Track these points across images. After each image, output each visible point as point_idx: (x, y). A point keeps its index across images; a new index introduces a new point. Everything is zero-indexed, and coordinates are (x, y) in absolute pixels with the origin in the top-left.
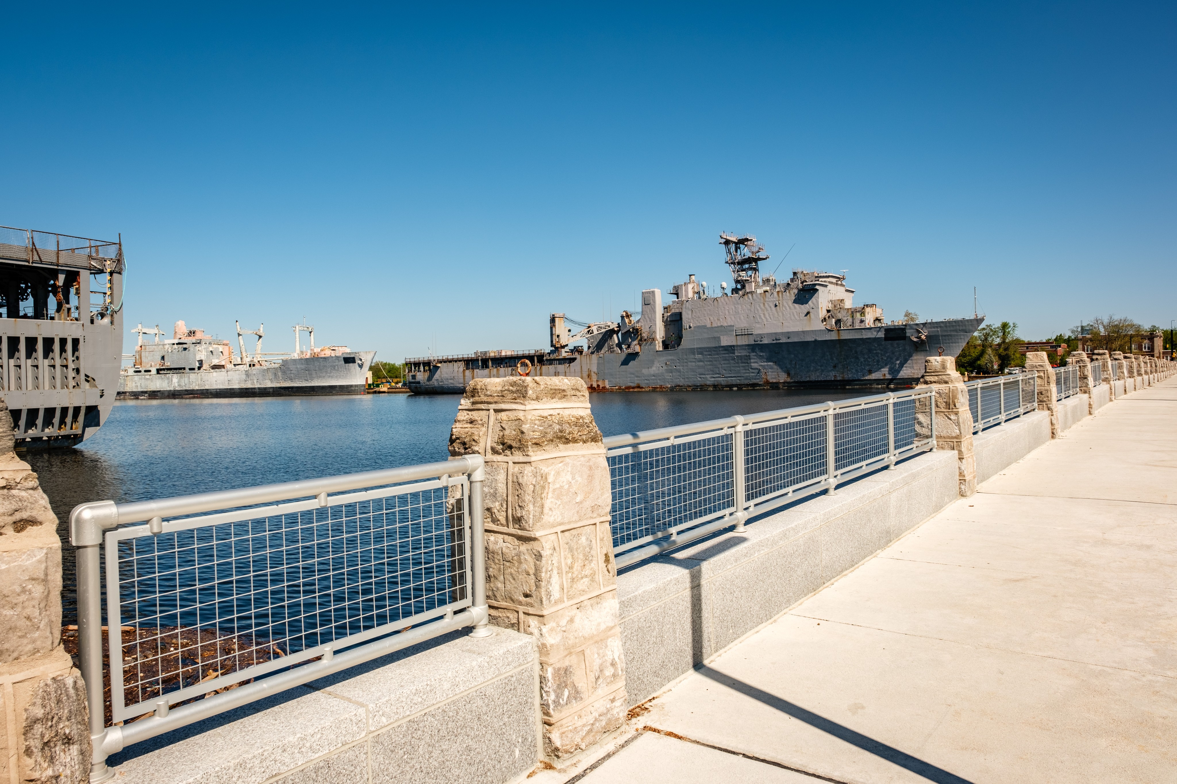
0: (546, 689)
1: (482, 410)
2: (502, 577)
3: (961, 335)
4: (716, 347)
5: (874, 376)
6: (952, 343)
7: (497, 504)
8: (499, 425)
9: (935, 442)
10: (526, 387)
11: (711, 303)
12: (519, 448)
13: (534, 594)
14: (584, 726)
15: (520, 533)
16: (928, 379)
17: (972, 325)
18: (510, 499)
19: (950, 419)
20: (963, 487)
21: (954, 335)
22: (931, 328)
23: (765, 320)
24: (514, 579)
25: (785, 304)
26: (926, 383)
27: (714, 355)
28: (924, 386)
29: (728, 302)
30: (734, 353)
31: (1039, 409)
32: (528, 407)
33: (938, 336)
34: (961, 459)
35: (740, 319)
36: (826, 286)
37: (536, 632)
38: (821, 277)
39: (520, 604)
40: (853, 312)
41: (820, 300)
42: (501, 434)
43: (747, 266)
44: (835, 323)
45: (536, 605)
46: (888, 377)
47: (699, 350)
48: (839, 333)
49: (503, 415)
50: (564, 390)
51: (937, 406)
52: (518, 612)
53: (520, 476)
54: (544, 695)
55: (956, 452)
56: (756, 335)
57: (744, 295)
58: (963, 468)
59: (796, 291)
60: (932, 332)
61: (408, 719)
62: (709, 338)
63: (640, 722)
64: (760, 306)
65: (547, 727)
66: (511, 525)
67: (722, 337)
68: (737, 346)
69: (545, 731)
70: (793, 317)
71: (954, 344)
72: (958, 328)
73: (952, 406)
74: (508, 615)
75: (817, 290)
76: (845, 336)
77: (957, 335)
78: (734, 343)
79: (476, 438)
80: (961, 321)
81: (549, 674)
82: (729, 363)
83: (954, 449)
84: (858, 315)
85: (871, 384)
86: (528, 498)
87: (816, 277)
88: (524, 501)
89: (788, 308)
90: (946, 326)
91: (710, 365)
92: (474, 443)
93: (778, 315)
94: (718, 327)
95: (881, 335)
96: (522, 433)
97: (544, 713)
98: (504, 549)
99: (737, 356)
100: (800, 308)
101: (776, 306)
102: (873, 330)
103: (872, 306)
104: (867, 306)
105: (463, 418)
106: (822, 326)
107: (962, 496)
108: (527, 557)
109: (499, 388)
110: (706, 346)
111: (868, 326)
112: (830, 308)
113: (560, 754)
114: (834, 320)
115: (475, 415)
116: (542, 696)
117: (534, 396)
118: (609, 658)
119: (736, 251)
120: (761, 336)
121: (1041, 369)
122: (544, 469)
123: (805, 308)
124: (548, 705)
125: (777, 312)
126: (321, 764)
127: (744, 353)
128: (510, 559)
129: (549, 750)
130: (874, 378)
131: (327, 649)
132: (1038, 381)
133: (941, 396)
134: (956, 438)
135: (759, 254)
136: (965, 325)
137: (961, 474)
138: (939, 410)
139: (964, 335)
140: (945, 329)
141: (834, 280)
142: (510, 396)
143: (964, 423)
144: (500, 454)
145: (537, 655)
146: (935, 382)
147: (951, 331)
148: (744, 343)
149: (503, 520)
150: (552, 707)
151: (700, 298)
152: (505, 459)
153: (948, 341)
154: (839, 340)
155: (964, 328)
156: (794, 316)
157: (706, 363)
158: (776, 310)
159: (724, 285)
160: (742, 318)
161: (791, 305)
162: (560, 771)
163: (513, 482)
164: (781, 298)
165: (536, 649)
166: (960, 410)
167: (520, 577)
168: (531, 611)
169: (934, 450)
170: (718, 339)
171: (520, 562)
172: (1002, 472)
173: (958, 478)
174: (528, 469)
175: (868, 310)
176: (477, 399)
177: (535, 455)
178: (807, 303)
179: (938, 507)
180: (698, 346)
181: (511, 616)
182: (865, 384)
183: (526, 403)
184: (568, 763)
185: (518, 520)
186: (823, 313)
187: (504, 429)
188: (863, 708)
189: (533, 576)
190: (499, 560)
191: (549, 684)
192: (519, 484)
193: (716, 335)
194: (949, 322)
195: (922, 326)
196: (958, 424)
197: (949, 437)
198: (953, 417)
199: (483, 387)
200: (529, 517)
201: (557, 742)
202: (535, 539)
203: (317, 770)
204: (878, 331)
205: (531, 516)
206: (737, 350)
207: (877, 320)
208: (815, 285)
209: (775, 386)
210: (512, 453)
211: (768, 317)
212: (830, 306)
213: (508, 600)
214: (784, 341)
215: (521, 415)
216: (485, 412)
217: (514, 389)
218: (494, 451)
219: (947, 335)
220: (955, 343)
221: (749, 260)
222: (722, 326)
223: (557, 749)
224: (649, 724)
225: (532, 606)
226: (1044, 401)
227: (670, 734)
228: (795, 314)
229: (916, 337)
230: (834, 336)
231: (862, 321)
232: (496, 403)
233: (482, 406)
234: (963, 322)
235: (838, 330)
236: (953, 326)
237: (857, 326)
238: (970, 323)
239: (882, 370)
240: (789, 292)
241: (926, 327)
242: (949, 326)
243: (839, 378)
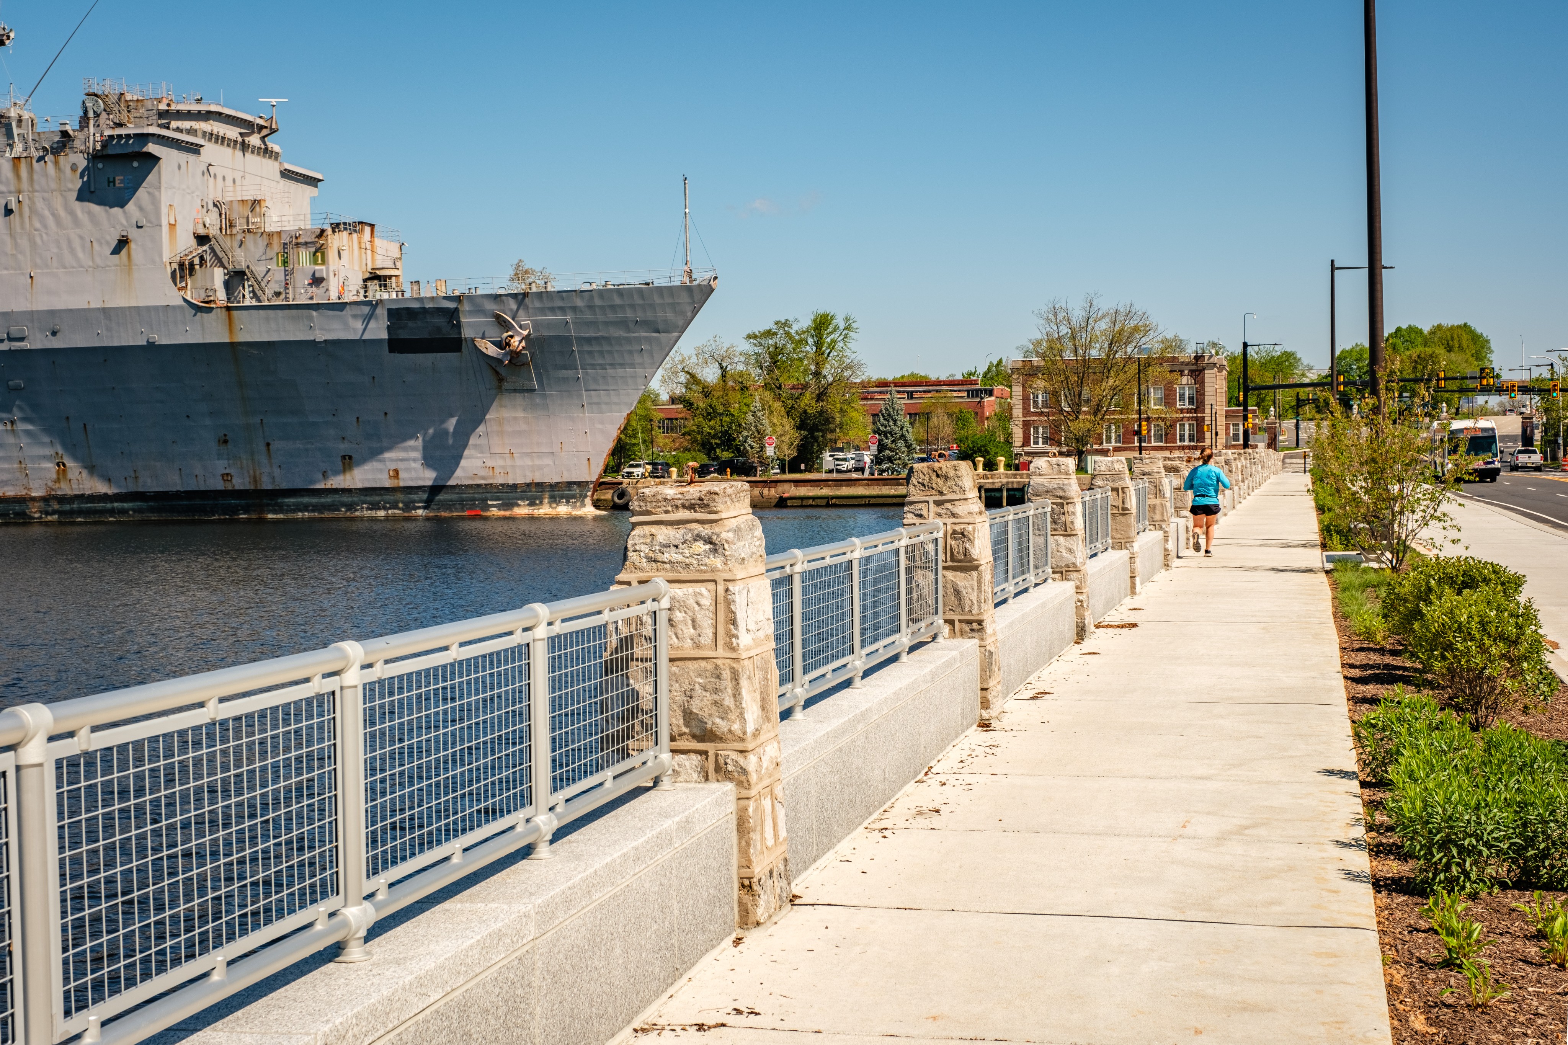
3: (638, 340)
5: (361, 477)
6: (613, 365)
17: (674, 306)
21: (619, 339)
22: (542, 311)
25: (40, 205)
33: (567, 340)
36: (194, 149)
38: (176, 115)
40: (287, 247)
41: (169, 199)
44: (227, 285)
46: (413, 479)
48: (230, 318)
59: (86, 159)
60: (550, 325)
70: (69, 256)
71: (620, 372)
72: (629, 313)
75: (158, 161)
76: (257, 331)
77: (629, 340)
80: (639, 291)
84: (304, 255)
85: (351, 507)
87: (156, 113)
89: (51, 221)
93: (16, 245)
95: (379, 330)
100: (96, 218)
101: (7, 211)
102: (348, 311)
103: (355, 228)
104: (336, 227)
106: (172, 294)
111: (334, 298)
112: (208, 230)
114: (219, 275)
123: (114, 222)
125: (12, 235)
130: (360, 485)
136: (652, 307)
139: (649, 340)
140: (588, 316)
141: (228, 130)
147: (607, 323)
153: (600, 361)
154: (233, 345)
155: (649, 315)
156: (72, 251)
158: (10, 227)
161: (65, 210)
164: (25, 185)
175: (337, 241)
178: (122, 204)
182: (333, 507)
186: (180, 247)
194: (602, 293)
195: (513, 306)
204: (368, 318)
207: (374, 277)
208: (150, 140)
212: (212, 223)
214: (39, 346)
219: (597, 340)
220: (622, 365)
228: (77, 244)
229: (494, 343)
230: (217, 332)
231: (317, 281)
234: (645, 295)
235: (228, 309)
236: (613, 307)
237: (301, 294)
238: (668, 300)
239: (387, 455)
240: (56, 163)
241: (527, 308)
242: (602, 307)
243: (240, 483)
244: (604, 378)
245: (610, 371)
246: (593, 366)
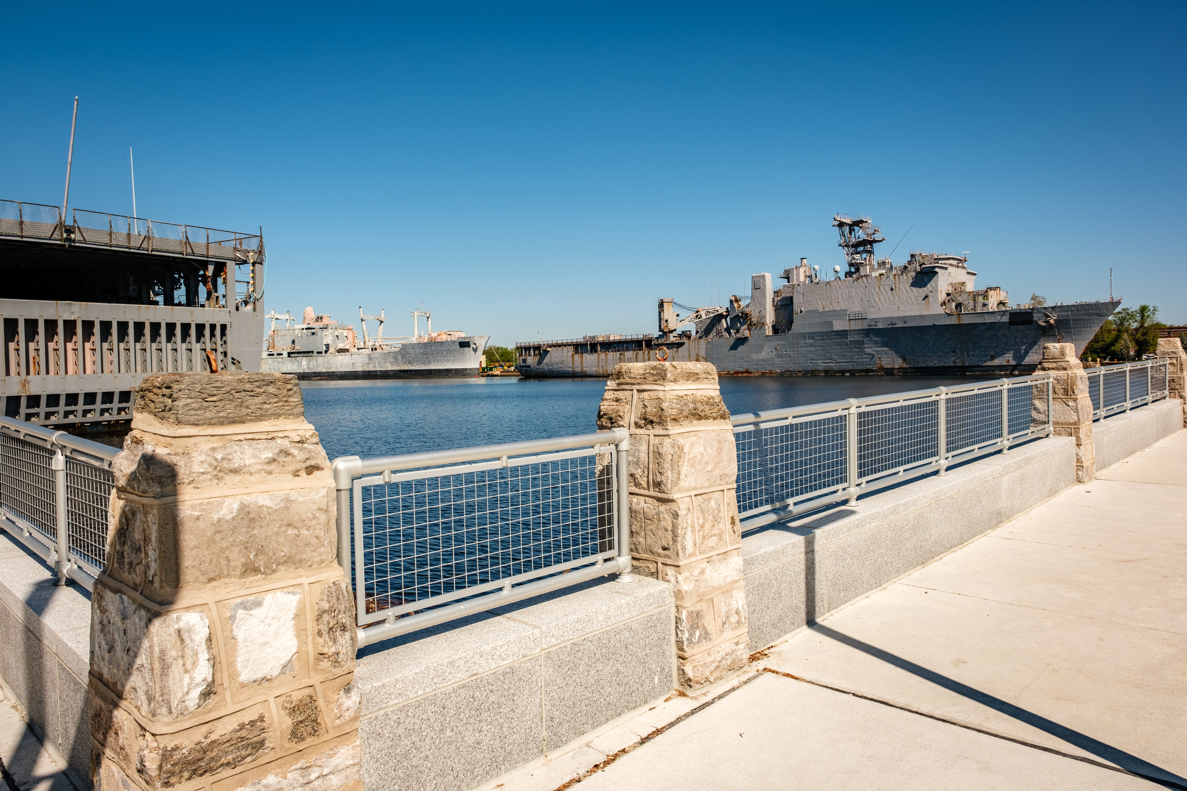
0: (681, 628)
1: (627, 390)
2: (643, 533)
3: (1093, 319)
4: (828, 332)
5: (997, 362)
6: (1084, 327)
7: (640, 470)
8: (642, 403)
9: (1052, 428)
10: (665, 370)
11: (824, 286)
12: (659, 423)
13: (671, 547)
14: (713, 662)
15: (659, 495)
16: (1046, 365)
17: (1107, 309)
18: (651, 466)
19: (1068, 406)
20: (1080, 473)
21: (1086, 319)
22: (1061, 311)
23: (880, 304)
24: (654, 535)
25: (902, 287)
26: (1044, 369)
27: (826, 339)
28: (1042, 373)
29: (841, 286)
30: (847, 338)
31: (1170, 397)
32: (667, 388)
33: (1068, 320)
34: (1079, 445)
35: (854, 303)
36: (946, 268)
37: (673, 579)
38: (941, 259)
39: (659, 555)
40: (975, 296)
41: (940, 283)
42: (644, 410)
43: (861, 249)
44: (956, 307)
45: (673, 556)
46: (1013, 363)
47: (811, 335)
48: (959, 317)
49: (645, 395)
50: (697, 374)
51: (1055, 392)
52: (657, 563)
53: (660, 447)
54: (679, 633)
55: (1073, 438)
56: (871, 319)
57: (858, 279)
58: (1080, 454)
59: (914, 274)
60: (1063, 316)
61: (572, 642)
62: (821, 323)
63: (761, 664)
64: (875, 290)
65: (682, 661)
66: (651, 488)
67: (834, 322)
68: (850, 330)
69: (679, 664)
70: (910, 301)
71: (1086, 329)
72: (1091, 311)
73: (1070, 393)
74: (648, 565)
75: (937, 273)
76: (965, 320)
77: (1090, 319)
78: (847, 328)
79: (621, 414)
80: (1095, 304)
81: (684, 615)
82: (842, 348)
83: (1071, 435)
84: (981, 298)
85: (993, 371)
86: (667, 465)
87: (936, 259)
88: (663, 468)
89: (905, 291)
90: (1078, 310)
91: (822, 350)
92: (619, 419)
93: (894, 299)
94: (830, 311)
95: (1006, 319)
96: (662, 410)
97: (679, 649)
98: (645, 509)
99: (850, 341)
100: (918, 291)
101: (892, 289)
102: (996, 314)
103: (995, 289)
104: (991, 289)
105: (609, 397)
106: (941, 310)
107: (1080, 482)
108: (666, 516)
109: (642, 372)
110: (818, 331)
111: (991, 310)
112: (950, 292)
113: (692, 684)
114: (954, 304)
115: (620, 395)
116: (677, 634)
117: (672, 379)
118: (734, 606)
119: (851, 234)
120: (876, 321)
121: (1174, 355)
122: (681, 441)
123: (923, 291)
124: (682, 642)
125: (893, 296)
126: (508, 670)
127: (857, 338)
128: (651, 518)
129: (683, 680)
130: (995, 364)
131: (507, 582)
132: (1170, 368)
133: (1059, 382)
134: (1074, 424)
135: (875, 236)
136: (1099, 309)
137: (1078, 460)
138: (1057, 396)
139: (1097, 319)
140: (1076, 313)
141: (955, 262)
142: (651, 378)
143: (1082, 409)
144: (642, 428)
145: (674, 599)
146: (1053, 369)
147: (1083, 315)
148: (858, 328)
149: (645, 485)
150: (685, 643)
151: (812, 281)
152: (647, 432)
153: (1079, 326)
154: (959, 324)
155: (1098, 311)
156: (911, 299)
157: (817, 348)
158: (892, 294)
159: (838, 268)
160: (856, 302)
161: (908, 289)
162: (692, 698)
163: (654, 452)
164: (897, 281)
165: (673, 594)
166: (1079, 397)
167: (660, 533)
168: (668, 561)
169: (1051, 436)
170: (830, 324)
171: (659, 520)
172: (1125, 461)
173: (1074, 464)
174: (667, 441)
175: (991, 293)
176: (622, 380)
177: (674, 429)
178: (925, 286)
179: (1053, 492)
180: (810, 331)
181: (651, 566)
182: (987, 371)
183: (665, 384)
184: (699, 692)
185: (658, 485)
186: (942, 297)
187: (646, 407)
188: (965, 662)
189: (670, 532)
190: (641, 518)
191: (684, 624)
192: (659, 454)
193: (829, 319)
194: (1081, 305)
195: (1051, 310)
196: (1076, 411)
197: (1066, 424)
198: (1071, 403)
199: (627, 370)
200: (667, 482)
201: (690, 674)
202: (672, 501)
203: (504, 674)
204: (1003, 315)
205: (669, 481)
206: (850, 335)
207: (1002, 303)
208: (935, 267)
209: (889, 372)
210: (653, 427)
211: (883, 301)
212: (950, 290)
213: (648, 552)
214: (900, 326)
215: (661, 395)
216: (629, 392)
217: (655, 372)
218: (637, 425)
219: (1079, 320)
220: (1087, 327)
221: (864, 243)
222: (834, 310)
223: (690, 680)
224: (768, 666)
225: (669, 557)
226: (1177, 389)
227: (788, 675)
228: (912, 298)
229: (1044, 322)
230: (954, 321)
231: (984, 305)
232: (639, 384)
233: (627, 387)
234: (1096, 306)
235: (959, 314)
236: (1085, 310)
237: (979, 310)
238: (1105, 307)
239: (1006, 355)
240: (906, 275)
241: (1055, 311)
242: (1081, 310)
243: (959, 363)
244: (1081, 331)
245: (1083, 329)
246: (1077, 328)
